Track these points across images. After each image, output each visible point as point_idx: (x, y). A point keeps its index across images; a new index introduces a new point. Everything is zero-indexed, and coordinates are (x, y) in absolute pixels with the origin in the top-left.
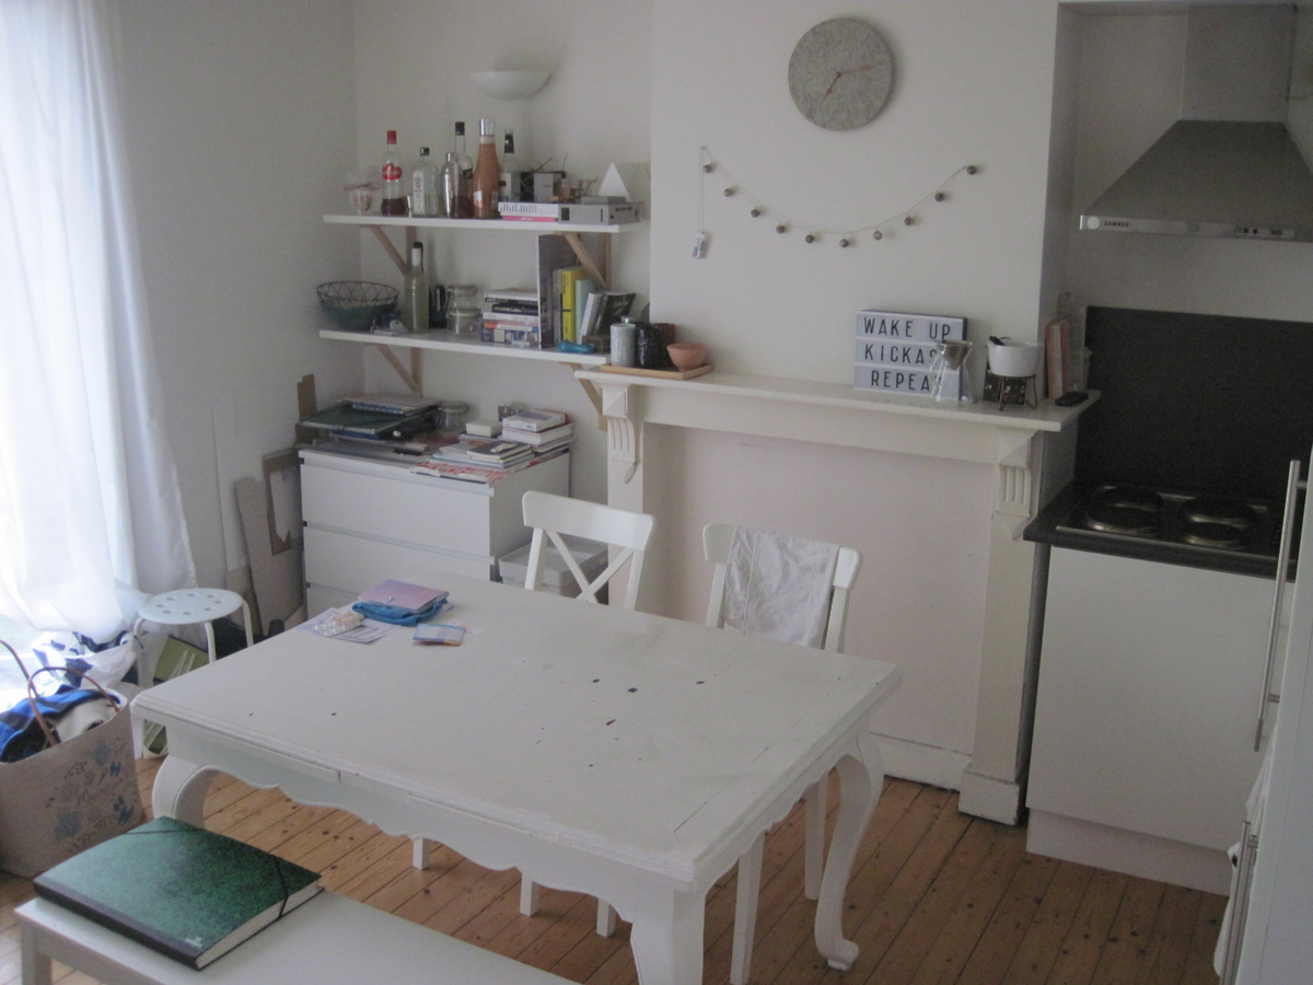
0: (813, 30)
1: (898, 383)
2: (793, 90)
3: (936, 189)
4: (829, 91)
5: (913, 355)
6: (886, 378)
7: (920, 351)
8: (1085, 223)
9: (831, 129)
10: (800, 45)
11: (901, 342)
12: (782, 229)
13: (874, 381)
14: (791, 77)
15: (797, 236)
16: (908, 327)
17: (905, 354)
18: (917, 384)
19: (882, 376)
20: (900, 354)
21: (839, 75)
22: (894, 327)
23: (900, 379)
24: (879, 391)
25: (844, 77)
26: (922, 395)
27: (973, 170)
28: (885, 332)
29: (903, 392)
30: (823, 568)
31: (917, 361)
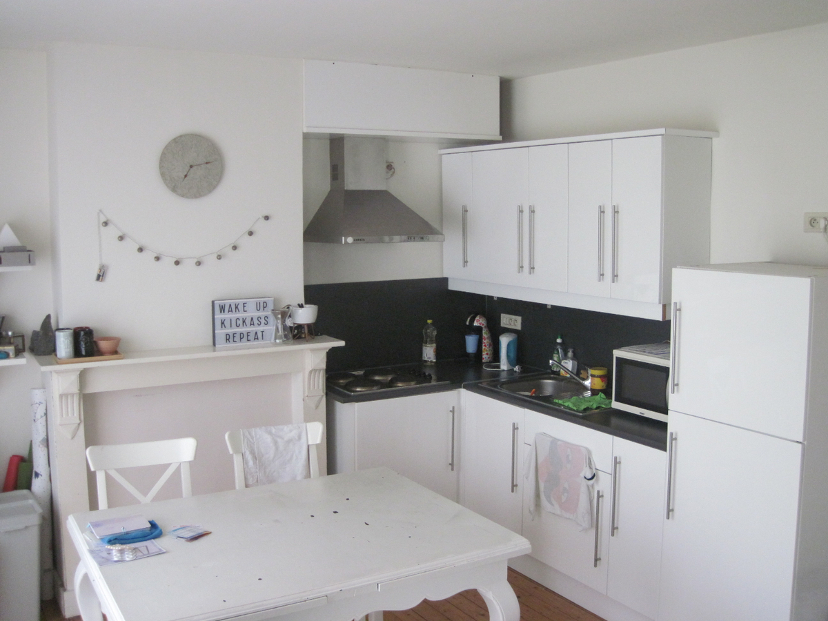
0: (175, 139)
1: (241, 339)
2: (163, 175)
3: (247, 229)
4: (186, 176)
5: (248, 321)
6: (234, 337)
7: (252, 319)
8: (345, 241)
9: (187, 197)
10: (166, 148)
11: (241, 315)
12: (158, 259)
13: (228, 340)
14: (161, 167)
15: (168, 262)
16: (244, 306)
17: (244, 322)
18: (252, 337)
19: (231, 337)
20: (240, 322)
21: (191, 167)
22: (236, 307)
23: (242, 336)
24: (232, 345)
25: (194, 168)
26: (255, 343)
27: (267, 218)
28: (232, 311)
29: (244, 343)
30: (300, 437)
31: (251, 324)
